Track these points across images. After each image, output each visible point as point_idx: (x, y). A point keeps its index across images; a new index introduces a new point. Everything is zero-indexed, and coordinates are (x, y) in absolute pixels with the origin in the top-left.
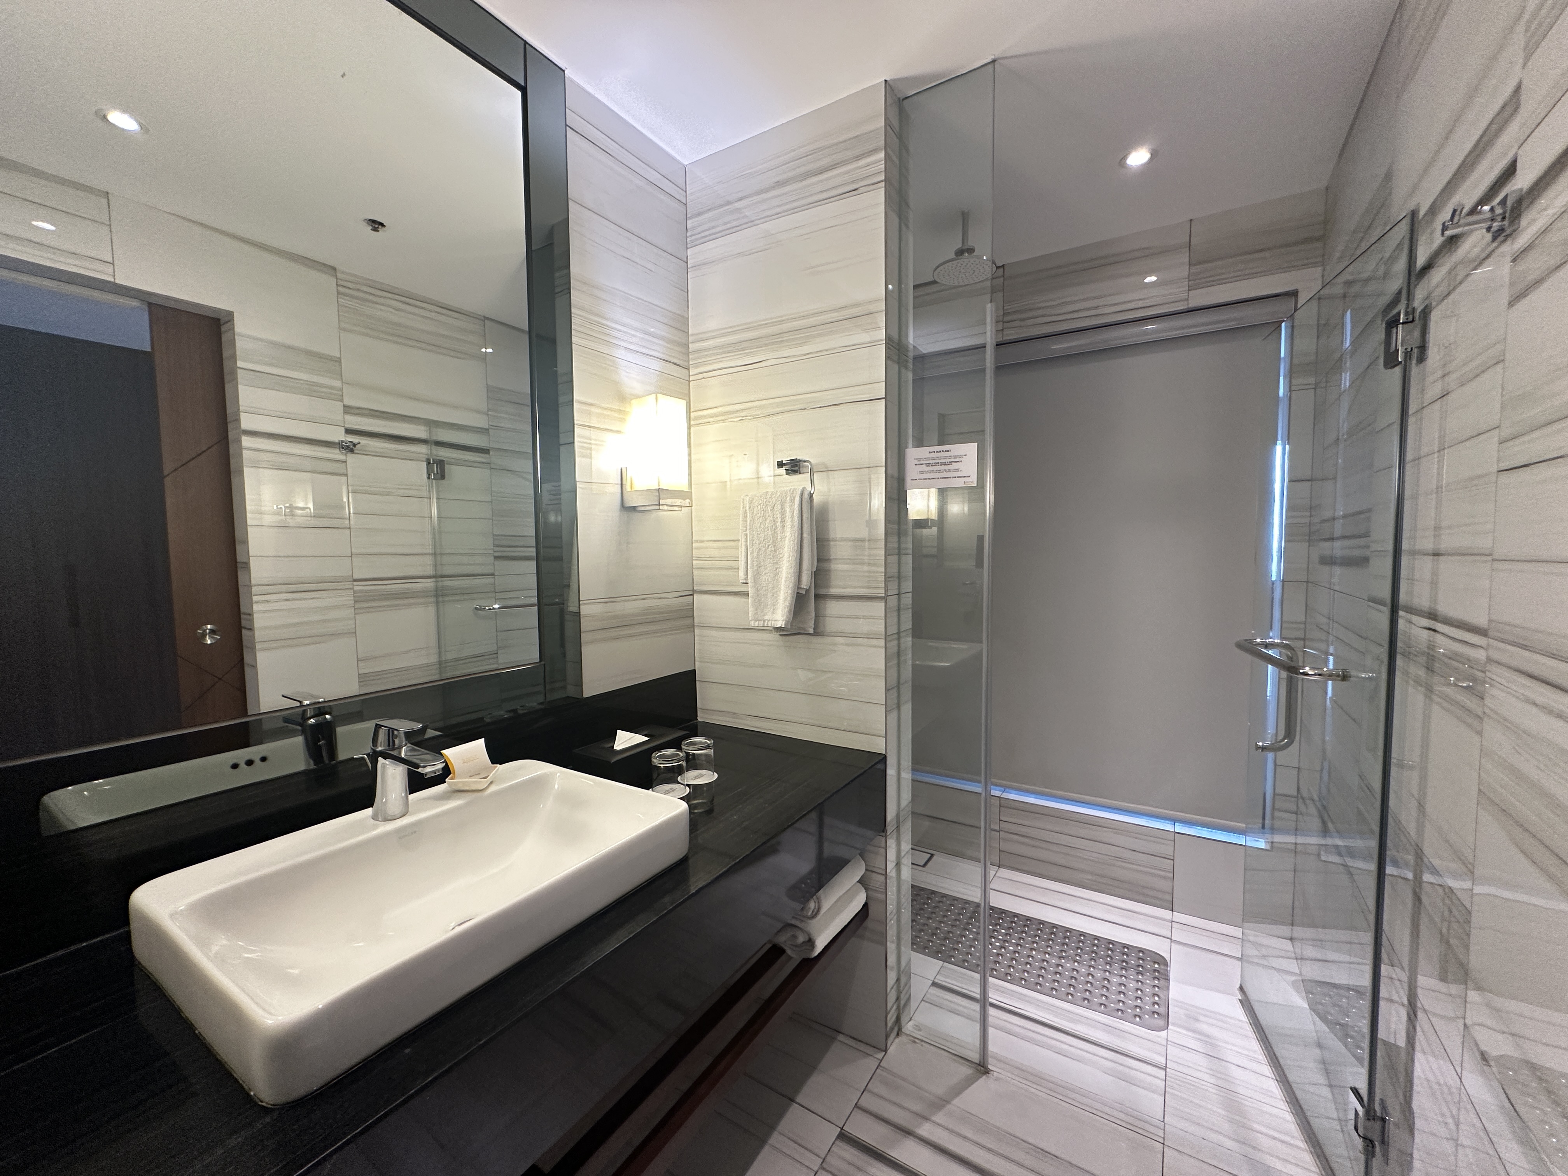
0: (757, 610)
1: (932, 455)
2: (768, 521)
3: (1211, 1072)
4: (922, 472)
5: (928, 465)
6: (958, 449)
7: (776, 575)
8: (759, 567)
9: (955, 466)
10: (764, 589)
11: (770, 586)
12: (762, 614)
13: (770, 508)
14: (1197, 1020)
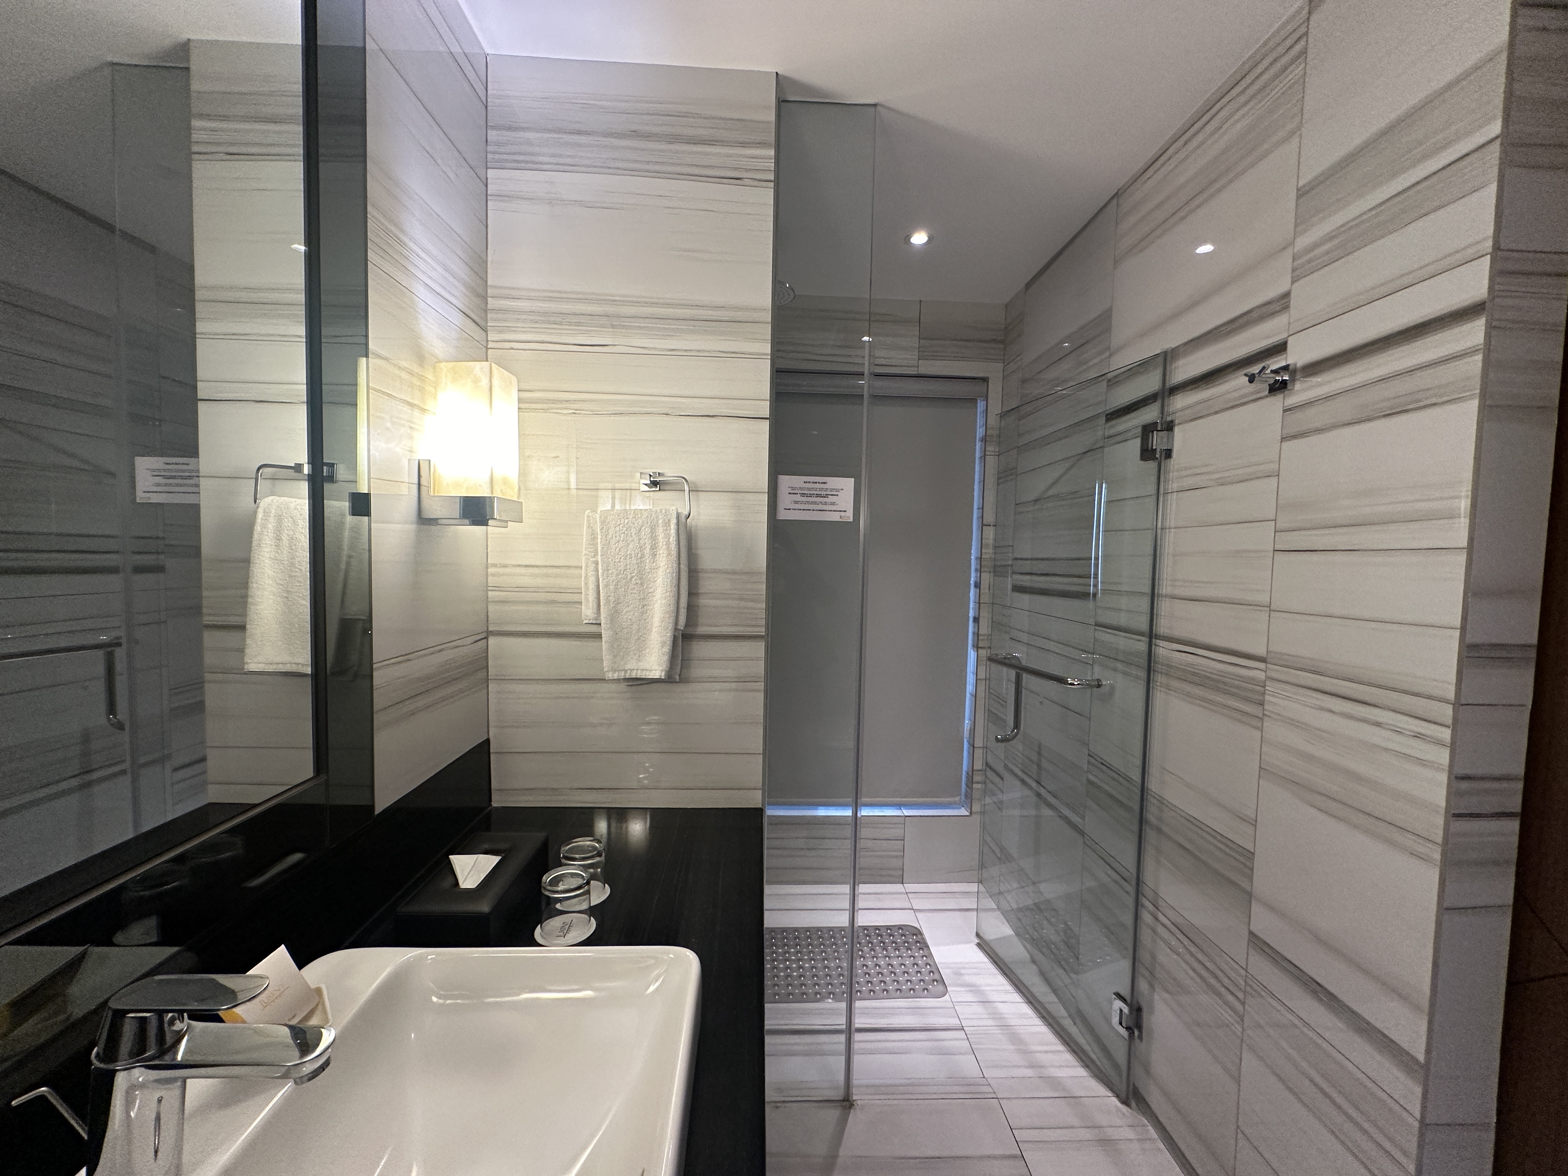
0: (615, 657)
1: (807, 485)
2: (631, 546)
3: (991, 1016)
4: (796, 502)
5: (803, 495)
6: (834, 482)
7: (642, 613)
8: (619, 603)
9: (831, 499)
10: (625, 631)
11: (635, 627)
12: (623, 663)
13: (633, 531)
14: (961, 974)
